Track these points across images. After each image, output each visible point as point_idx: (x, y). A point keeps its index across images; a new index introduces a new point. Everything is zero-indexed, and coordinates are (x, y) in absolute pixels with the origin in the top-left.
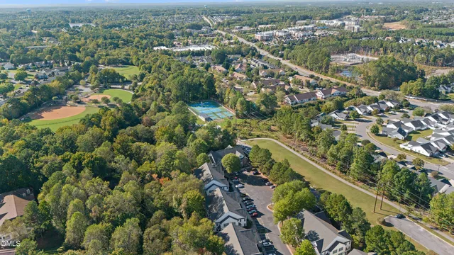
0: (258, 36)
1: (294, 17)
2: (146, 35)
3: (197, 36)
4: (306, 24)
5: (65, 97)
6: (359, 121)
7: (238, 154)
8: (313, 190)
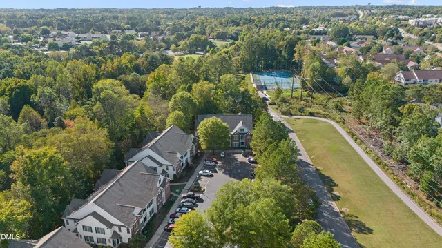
0: (411, 22)
7: (240, 125)
8: (336, 214)
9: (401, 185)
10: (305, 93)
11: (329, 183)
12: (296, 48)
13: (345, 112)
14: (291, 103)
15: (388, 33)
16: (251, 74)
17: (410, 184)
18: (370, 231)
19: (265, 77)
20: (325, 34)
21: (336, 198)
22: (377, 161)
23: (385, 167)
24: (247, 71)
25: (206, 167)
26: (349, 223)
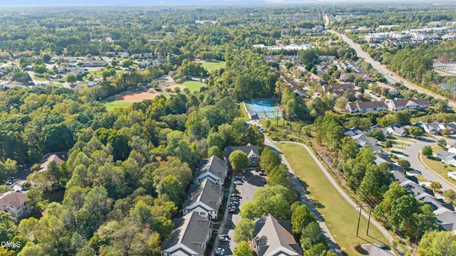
0: (368, 38)
1: (429, 17)
2: (252, 33)
3: (304, 35)
4: (438, 26)
5: (149, 85)
6: (419, 139)
7: (252, 153)
8: (308, 200)
9: (339, 183)
10: (286, 122)
11: (304, 185)
12: (277, 84)
13: (312, 137)
14: (277, 131)
15: (346, 54)
16: (243, 103)
17: (344, 182)
18: (324, 207)
19: (255, 106)
20: (296, 55)
21: (308, 193)
22: (329, 170)
23: (333, 174)
24: (240, 100)
25: (237, 180)
26: (315, 204)
